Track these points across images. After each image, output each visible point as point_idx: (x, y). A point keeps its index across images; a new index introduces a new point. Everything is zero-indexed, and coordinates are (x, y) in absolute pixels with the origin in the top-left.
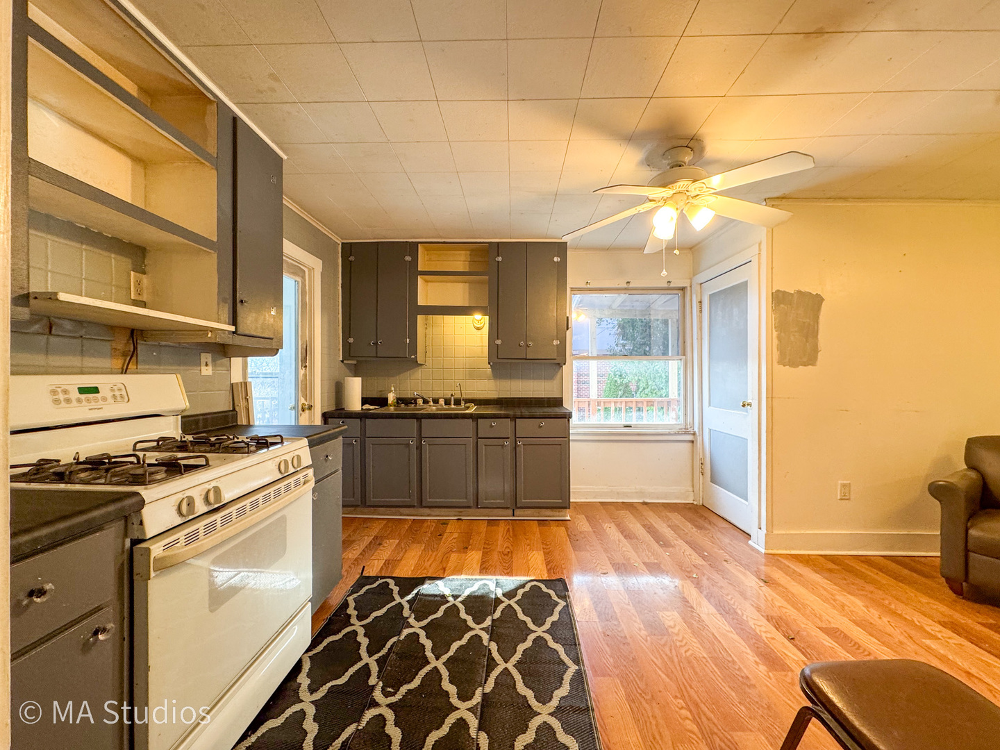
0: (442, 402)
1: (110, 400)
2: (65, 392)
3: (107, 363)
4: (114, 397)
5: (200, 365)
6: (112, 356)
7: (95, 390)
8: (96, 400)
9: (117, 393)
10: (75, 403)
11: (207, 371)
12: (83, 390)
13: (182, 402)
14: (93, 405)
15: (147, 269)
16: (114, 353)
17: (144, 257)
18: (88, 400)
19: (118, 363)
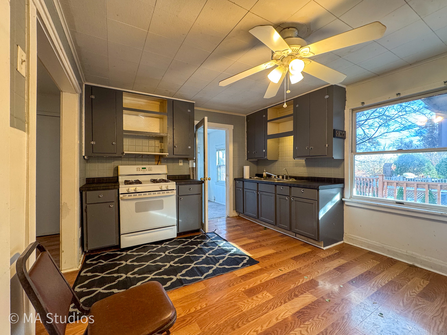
0: (281, 177)
1: (148, 170)
2: (139, 168)
3: (154, 163)
4: (149, 170)
5: (179, 163)
6: (155, 161)
7: (145, 168)
8: (145, 170)
9: (150, 169)
10: (141, 171)
11: (181, 164)
12: (143, 168)
13: (166, 172)
14: (144, 171)
15: (163, 142)
16: (156, 161)
17: (163, 139)
18: (143, 170)
19: (157, 163)
